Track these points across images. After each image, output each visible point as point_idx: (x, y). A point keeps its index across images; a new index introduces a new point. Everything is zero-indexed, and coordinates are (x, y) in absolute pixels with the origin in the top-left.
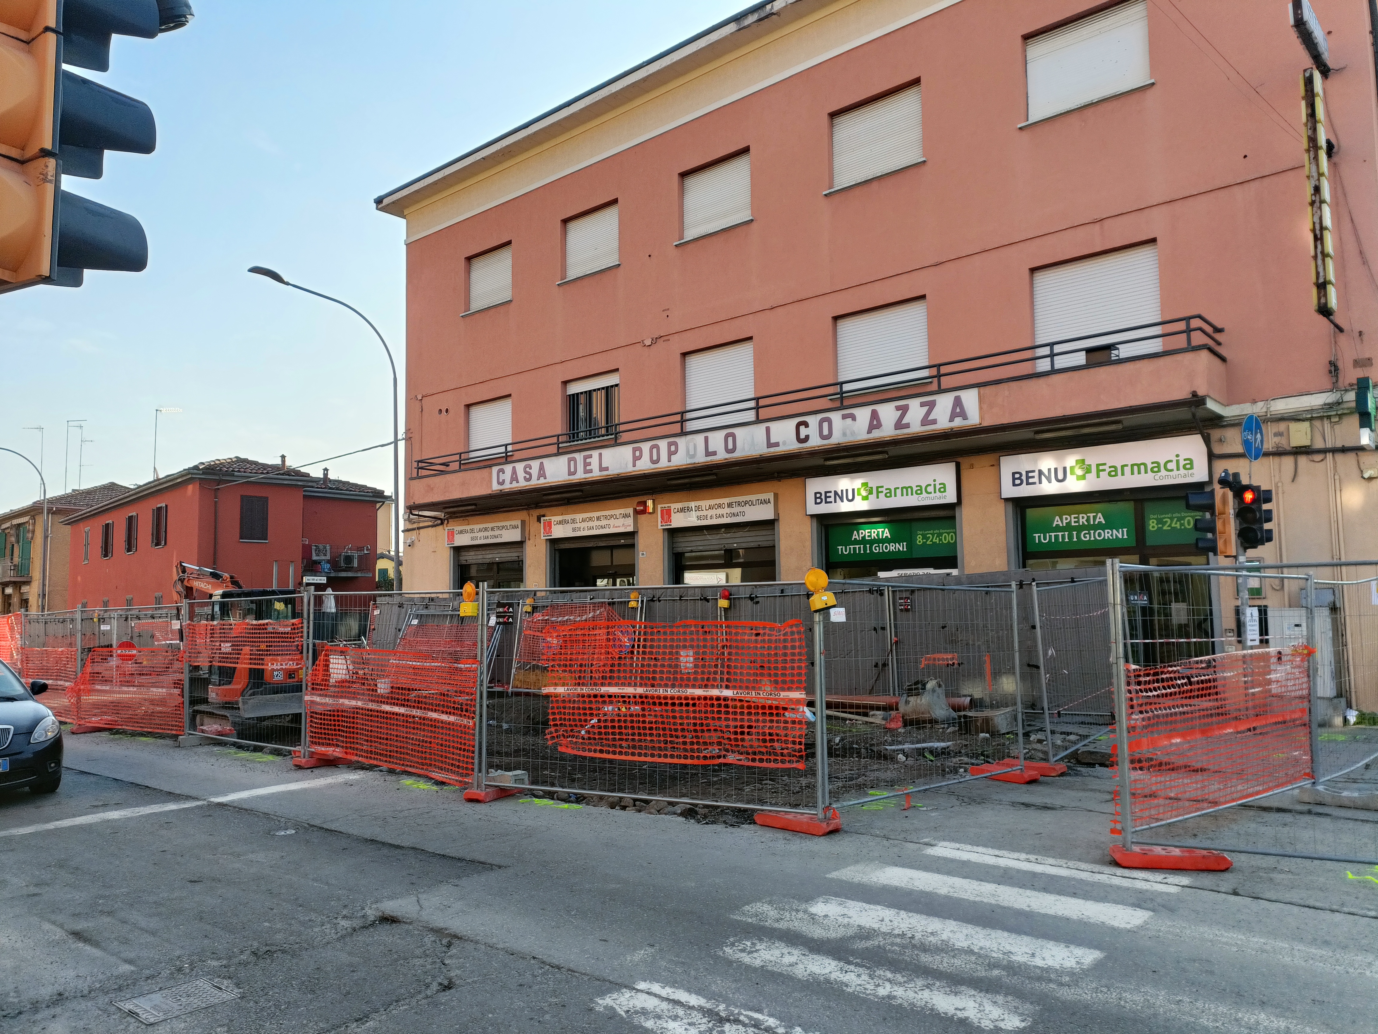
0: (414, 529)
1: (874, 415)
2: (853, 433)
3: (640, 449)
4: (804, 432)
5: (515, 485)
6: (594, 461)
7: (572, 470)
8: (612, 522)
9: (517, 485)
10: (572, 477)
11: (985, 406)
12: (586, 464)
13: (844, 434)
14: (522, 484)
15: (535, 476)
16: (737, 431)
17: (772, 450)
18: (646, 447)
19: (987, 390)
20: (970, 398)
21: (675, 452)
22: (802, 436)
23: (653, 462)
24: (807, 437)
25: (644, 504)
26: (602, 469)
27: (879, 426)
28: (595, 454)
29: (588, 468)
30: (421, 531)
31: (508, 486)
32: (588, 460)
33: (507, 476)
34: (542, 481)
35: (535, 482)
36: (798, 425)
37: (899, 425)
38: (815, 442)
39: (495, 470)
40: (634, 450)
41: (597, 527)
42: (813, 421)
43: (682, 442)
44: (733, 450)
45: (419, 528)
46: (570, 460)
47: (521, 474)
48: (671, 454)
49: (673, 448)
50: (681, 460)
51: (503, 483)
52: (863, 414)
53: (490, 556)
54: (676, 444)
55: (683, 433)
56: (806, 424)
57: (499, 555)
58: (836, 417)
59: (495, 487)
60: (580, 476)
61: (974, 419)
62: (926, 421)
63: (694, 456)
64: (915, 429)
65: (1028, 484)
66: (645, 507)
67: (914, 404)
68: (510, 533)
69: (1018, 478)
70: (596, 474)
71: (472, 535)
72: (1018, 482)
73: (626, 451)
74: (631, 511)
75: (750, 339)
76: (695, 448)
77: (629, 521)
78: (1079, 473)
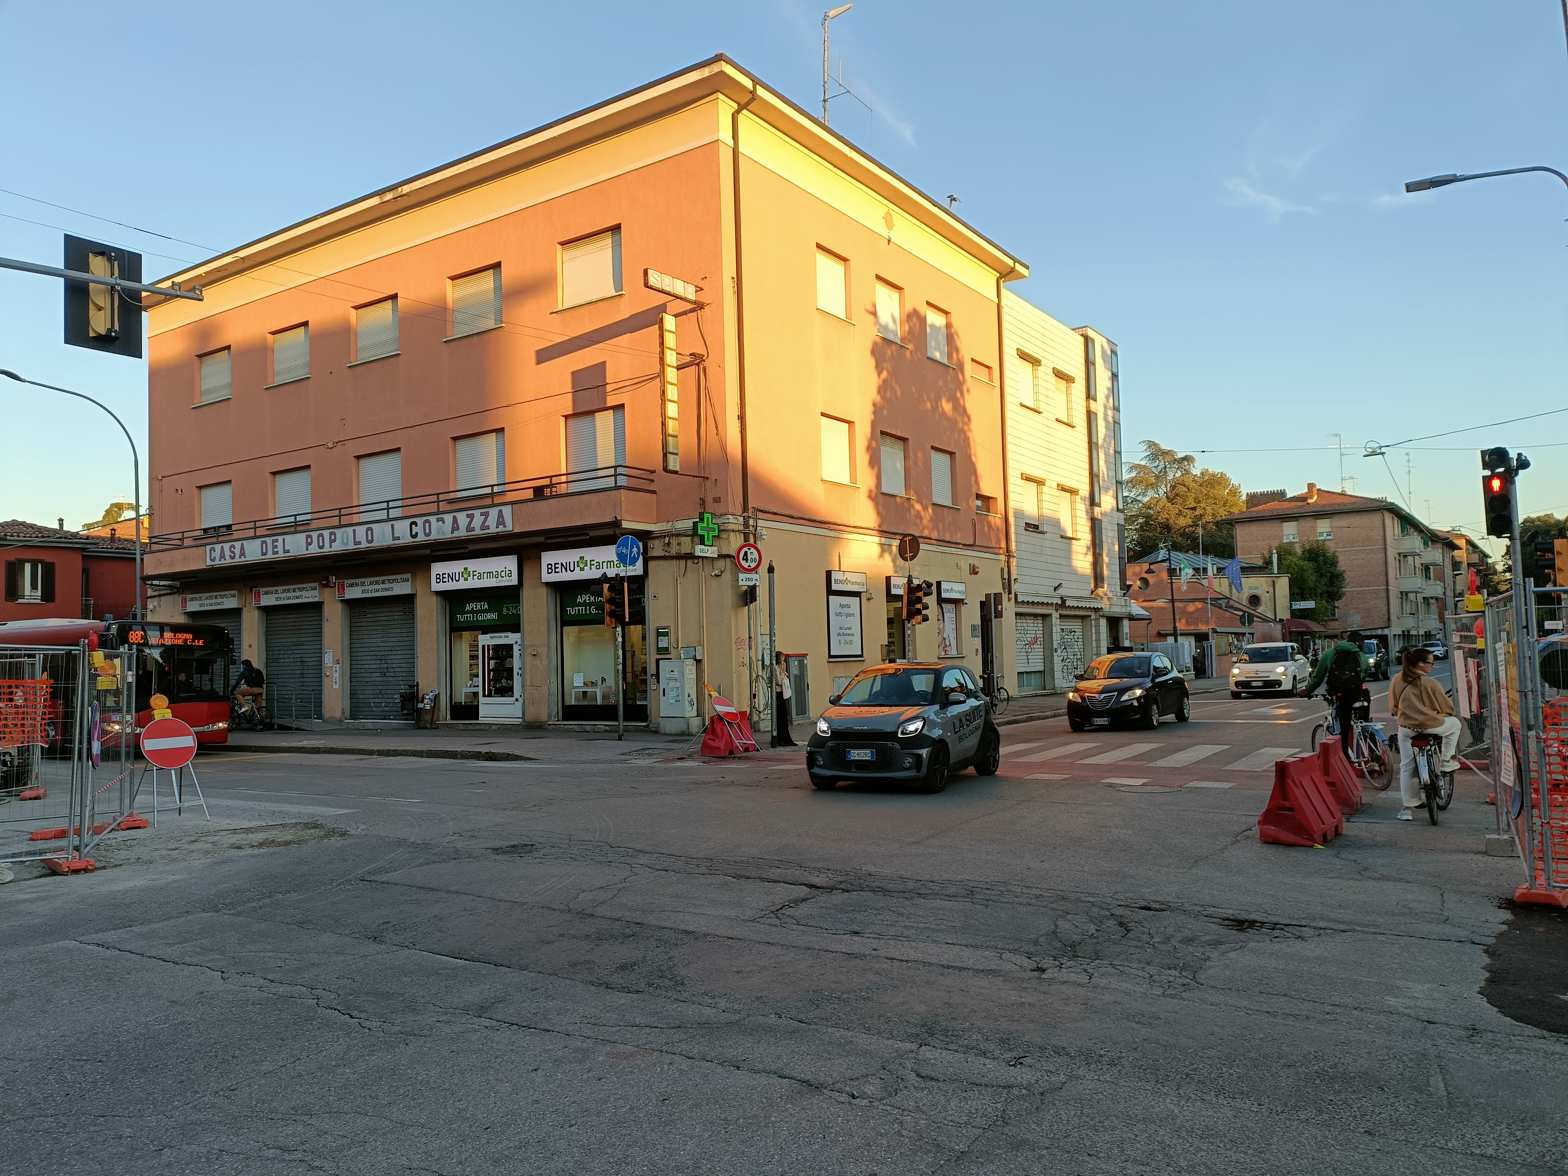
0: (155, 596)
1: (455, 520)
2: (443, 533)
3: (311, 537)
4: (415, 529)
5: (223, 561)
6: (280, 544)
7: (264, 551)
8: (304, 593)
9: (225, 562)
10: (264, 557)
11: (515, 518)
12: (275, 547)
13: (438, 533)
14: (228, 561)
15: (237, 555)
16: (374, 526)
17: (396, 542)
18: (315, 535)
19: (516, 506)
20: (507, 511)
21: (334, 541)
22: (414, 533)
23: (321, 547)
24: (417, 533)
25: (327, 579)
26: (286, 551)
27: (458, 529)
28: (280, 538)
29: (276, 550)
30: (162, 598)
31: (217, 562)
32: (275, 544)
33: (217, 554)
34: (243, 559)
35: (238, 560)
36: (412, 523)
37: (469, 529)
38: (421, 538)
39: (208, 548)
40: (307, 537)
41: (293, 598)
42: (420, 521)
43: (338, 532)
44: (371, 542)
45: (160, 596)
46: (263, 542)
47: (227, 553)
48: (332, 541)
49: (333, 537)
50: (338, 547)
51: (213, 560)
52: (449, 518)
54: (334, 534)
55: (341, 526)
56: (415, 523)
58: (433, 519)
59: (209, 563)
60: (270, 556)
61: (509, 527)
62: (484, 527)
63: (346, 544)
64: (478, 532)
65: (555, 572)
66: (329, 581)
67: (477, 513)
68: (229, 602)
69: (551, 569)
70: (281, 555)
71: (201, 602)
72: (550, 571)
73: (302, 537)
74: (317, 584)
75: (399, 449)
76: (347, 538)
77: (318, 593)
78: (582, 566)
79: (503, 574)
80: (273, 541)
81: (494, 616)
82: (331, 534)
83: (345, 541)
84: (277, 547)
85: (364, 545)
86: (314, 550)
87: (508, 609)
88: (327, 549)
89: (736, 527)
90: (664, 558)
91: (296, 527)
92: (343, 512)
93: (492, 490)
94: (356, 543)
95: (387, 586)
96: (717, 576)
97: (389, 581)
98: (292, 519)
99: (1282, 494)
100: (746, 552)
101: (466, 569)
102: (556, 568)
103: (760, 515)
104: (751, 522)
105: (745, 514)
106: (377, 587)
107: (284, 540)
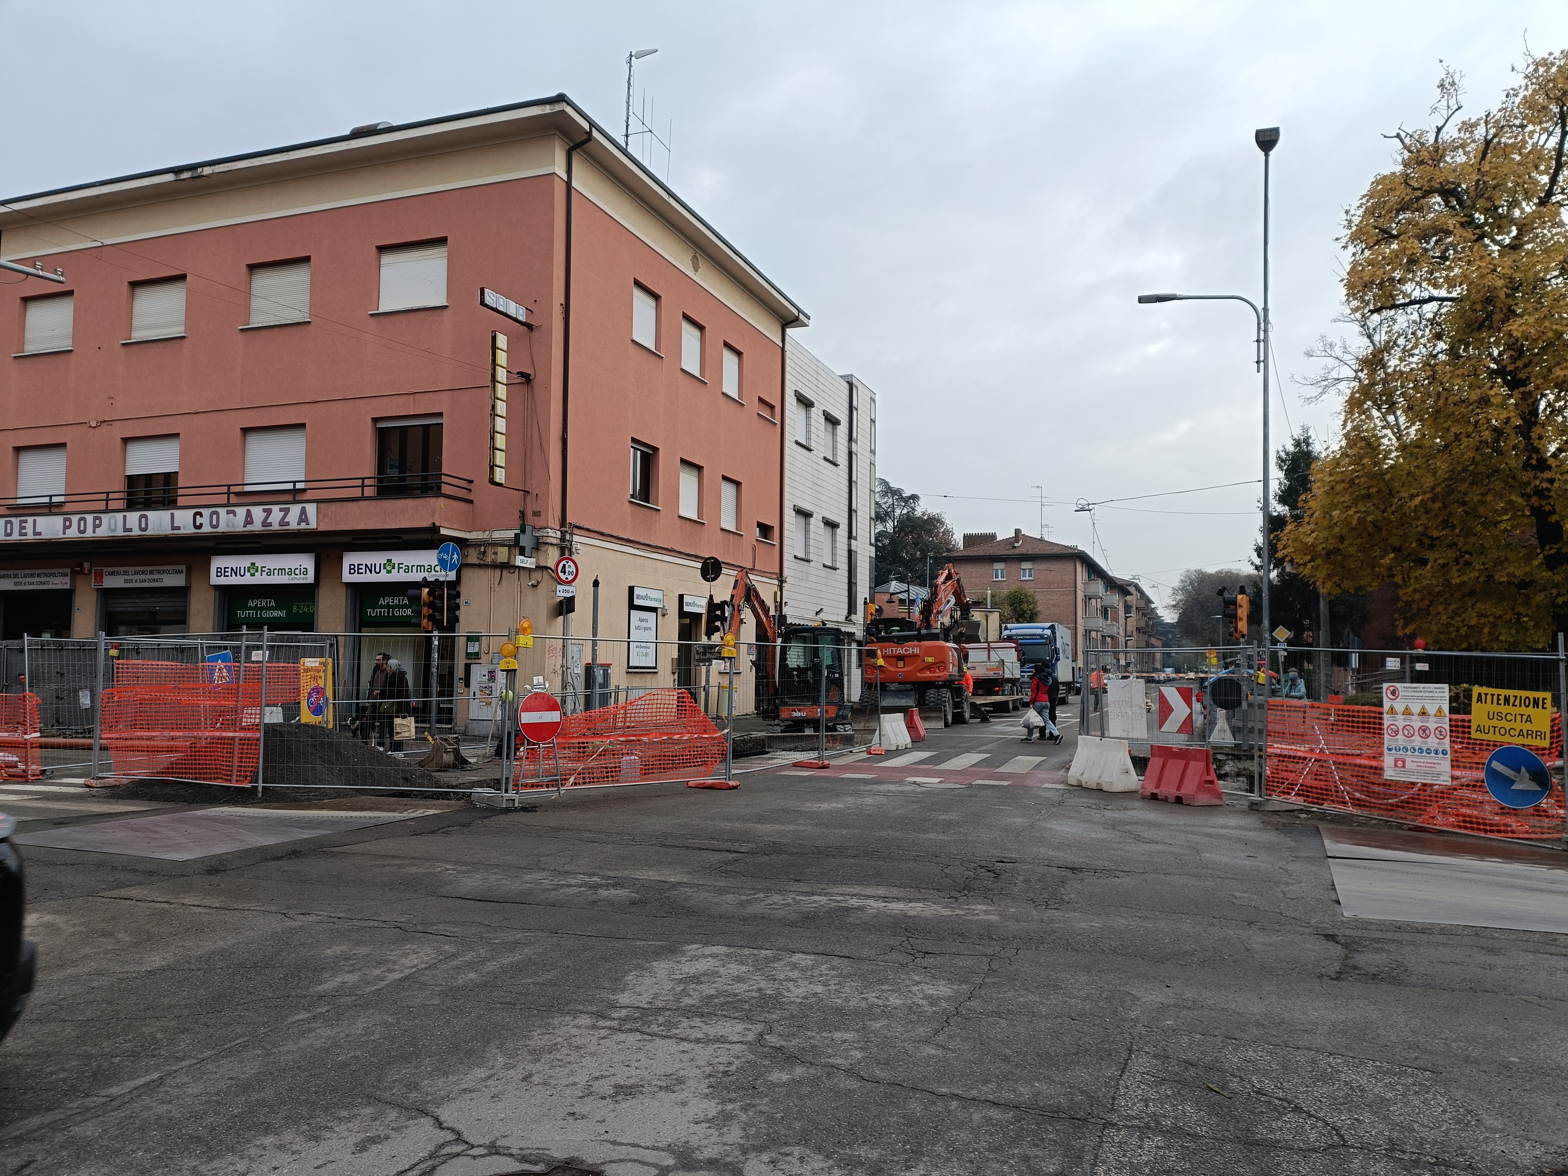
1: (249, 513)
2: (233, 526)
3: (70, 520)
4: (199, 520)
6: (29, 526)
7: (9, 531)
8: (51, 579)
10: (7, 538)
11: (320, 516)
12: (22, 528)
13: (228, 526)
16: (150, 514)
17: (175, 532)
18: (75, 519)
19: (322, 505)
20: (311, 509)
21: (99, 526)
22: (198, 524)
23: (82, 532)
24: (201, 525)
25: (81, 565)
26: (36, 533)
27: (251, 522)
28: (30, 520)
29: (23, 531)
32: (23, 525)
36: (195, 515)
37: (265, 523)
38: (206, 529)
40: (65, 520)
41: (37, 583)
42: (206, 512)
43: (105, 518)
44: (145, 529)
46: (7, 523)
48: (96, 526)
49: (98, 522)
50: (103, 532)
52: (241, 512)
54: (100, 519)
55: (107, 511)
56: (201, 515)
58: (222, 511)
60: (16, 537)
61: (313, 525)
62: (282, 523)
63: (114, 530)
64: (276, 527)
65: (358, 573)
66: (82, 568)
67: (276, 509)
69: (353, 569)
70: (30, 537)
72: (352, 571)
73: (58, 521)
74: (68, 571)
75: (177, 435)
76: (116, 524)
77: (67, 580)
78: (389, 568)
79: (297, 572)
80: (21, 522)
81: (282, 614)
82: (95, 519)
83: (113, 527)
84: (25, 528)
85: (136, 532)
86: (73, 533)
87: (298, 607)
88: (89, 534)
89: (554, 541)
90: (479, 566)
91: (50, 508)
92: (111, 496)
93: (294, 486)
94: (126, 530)
95: (156, 577)
96: (533, 586)
97: (159, 572)
98: (47, 500)
99: (993, 537)
100: (564, 565)
101: (253, 564)
102: (359, 569)
103: (576, 531)
104: (568, 537)
105: (563, 529)
106: (143, 577)
107: (35, 521)
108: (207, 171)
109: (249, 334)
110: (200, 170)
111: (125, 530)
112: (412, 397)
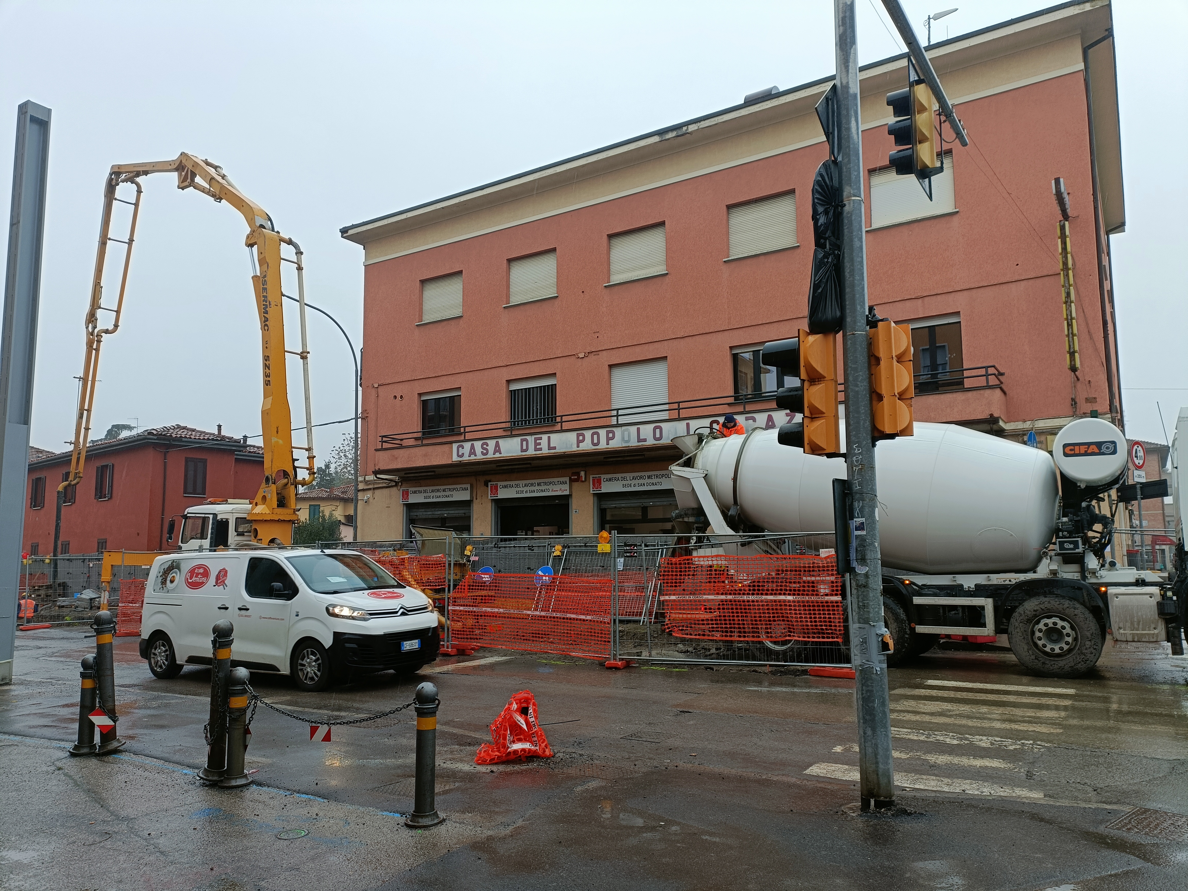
0: (370, 489)
1: (769, 418)
3: (583, 435)
5: (473, 457)
6: (544, 442)
7: (525, 447)
8: (550, 487)
9: (475, 458)
10: (524, 453)
12: (536, 444)
14: (479, 457)
15: (491, 451)
16: (663, 425)
18: (588, 434)
21: (613, 438)
23: (594, 444)
25: (578, 474)
26: (550, 448)
27: (773, 426)
28: (545, 437)
29: (538, 447)
30: (377, 492)
31: (466, 458)
32: (538, 441)
33: (466, 451)
34: (497, 455)
35: (491, 456)
36: (712, 423)
39: (455, 446)
40: (578, 435)
41: (538, 491)
43: (617, 430)
44: (660, 439)
45: (374, 489)
46: (522, 441)
47: (479, 450)
48: (608, 439)
49: (611, 435)
50: (616, 444)
51: (462, 456)
52: (761, 417)
53: (439, 512)
54: (613, 433)
57: (447, 512)
59: (455, 458)
60: (531, 452)
63: (628, 442)
66: (579, 477)
68: (461, 495)
70: (544, 452)
71: (425, 495)
73: (571, 436)
74: (567, 479)
75: (665, 358)
76: (629, 436)
77: (567, 487)
80: (536, 439)
82: (608, 433)
83: (626, 438)
84: (540, 444)
85: (651, 442)
86: (587, 446)
88: (603, 445)
95: (654, 481)
97: (657, 477)
106: (639, 481)
107: (549, 438)
108: (692, 128)
109: (733, 265)
110: (685, 128)
111: (639, 440)
112: (920, 301)
